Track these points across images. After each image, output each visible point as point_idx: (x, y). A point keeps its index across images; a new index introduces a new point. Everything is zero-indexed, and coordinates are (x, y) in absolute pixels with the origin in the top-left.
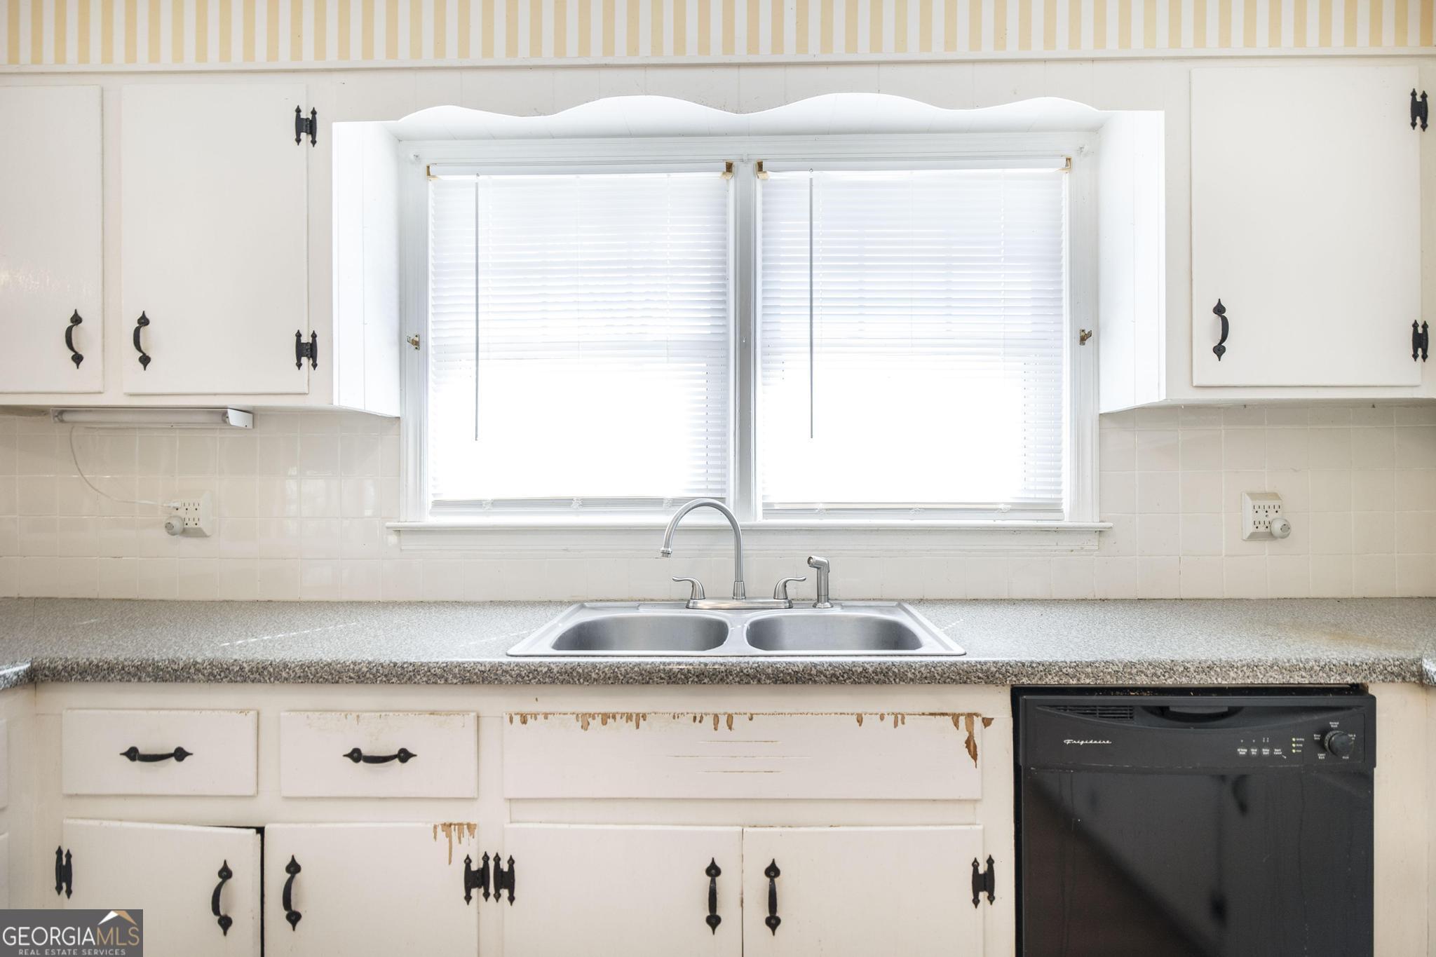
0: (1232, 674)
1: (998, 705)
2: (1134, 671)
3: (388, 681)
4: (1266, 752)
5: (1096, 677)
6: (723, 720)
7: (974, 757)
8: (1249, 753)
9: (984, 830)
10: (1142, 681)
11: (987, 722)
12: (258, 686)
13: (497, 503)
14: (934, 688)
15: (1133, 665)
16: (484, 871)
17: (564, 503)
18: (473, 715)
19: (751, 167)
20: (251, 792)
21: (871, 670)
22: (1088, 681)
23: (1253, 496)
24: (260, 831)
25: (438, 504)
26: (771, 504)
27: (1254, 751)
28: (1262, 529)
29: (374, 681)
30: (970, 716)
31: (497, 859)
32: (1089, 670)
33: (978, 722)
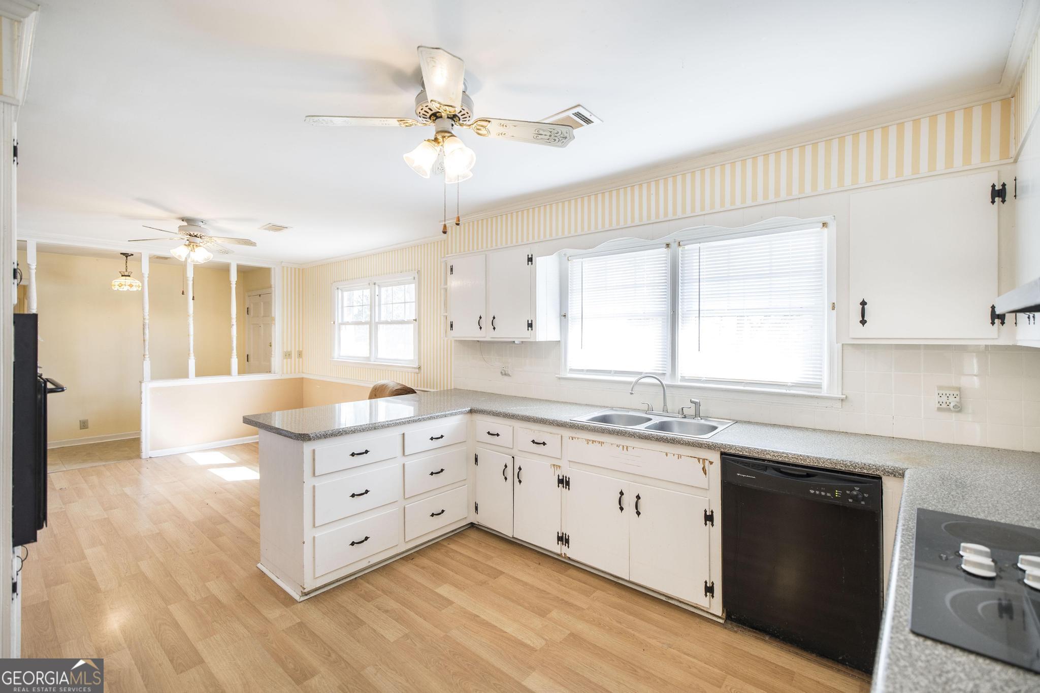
0: (808, 460)
1: (716, 458)
2: (765, 453)
3: (540, 423)
4: (823, 493)
5: (750, 453)
6: (625, 447)
7: (705, 474)
8: (815, 493)
9: (709, 500)
10: (768, 457)
11: (711, 463)
12: (513, 420)
13: (588, 371)
14: (690, 447)
15: (766, 450)
16: (563, 480)
17: (608, 372)
18: (560, 435)
19: (677, 244)
20: (512, 447)
21: (669, 438)
22: (746, 454)
23: (940, 388)
24: (513, 457)
25: (571, 370)
26: (684, 377)
27: (817, 492)
28: (944, 406)
29: (537, 422)
30: (704, 460)
31: (566, 477)
32: (747, 450)
33: (707, 463)
